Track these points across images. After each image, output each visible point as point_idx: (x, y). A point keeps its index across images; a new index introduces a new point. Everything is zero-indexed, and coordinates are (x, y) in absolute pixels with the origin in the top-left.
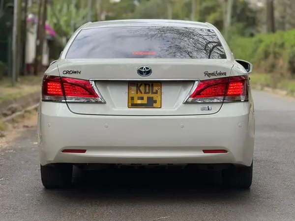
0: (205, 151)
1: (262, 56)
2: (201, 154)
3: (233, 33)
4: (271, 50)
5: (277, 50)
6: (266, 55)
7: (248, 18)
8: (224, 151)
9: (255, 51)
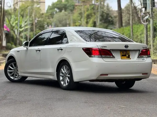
7: (109, 21)
8: (147, 74)
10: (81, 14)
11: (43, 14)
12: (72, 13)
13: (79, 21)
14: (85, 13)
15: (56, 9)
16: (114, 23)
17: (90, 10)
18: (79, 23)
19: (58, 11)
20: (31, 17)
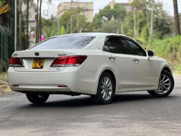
0: (59, 86)
1: (169, 50)
2: (57, 87)
3: (155, 38)
4: (173, 47)
5: (177, 47)
6: (171, 50)
7: (165, 28)
8: (66, 86)
9: (165, 48)
10: (132, 21)
11: (89, 23)
12: (122, 21)
13: (131, 30)
14: (137, 20)
15: (104, 17)
16: (170, 30)
17: (143, 16)
18: (131, 32)
19: (106, 19)
20: (75, 27)
